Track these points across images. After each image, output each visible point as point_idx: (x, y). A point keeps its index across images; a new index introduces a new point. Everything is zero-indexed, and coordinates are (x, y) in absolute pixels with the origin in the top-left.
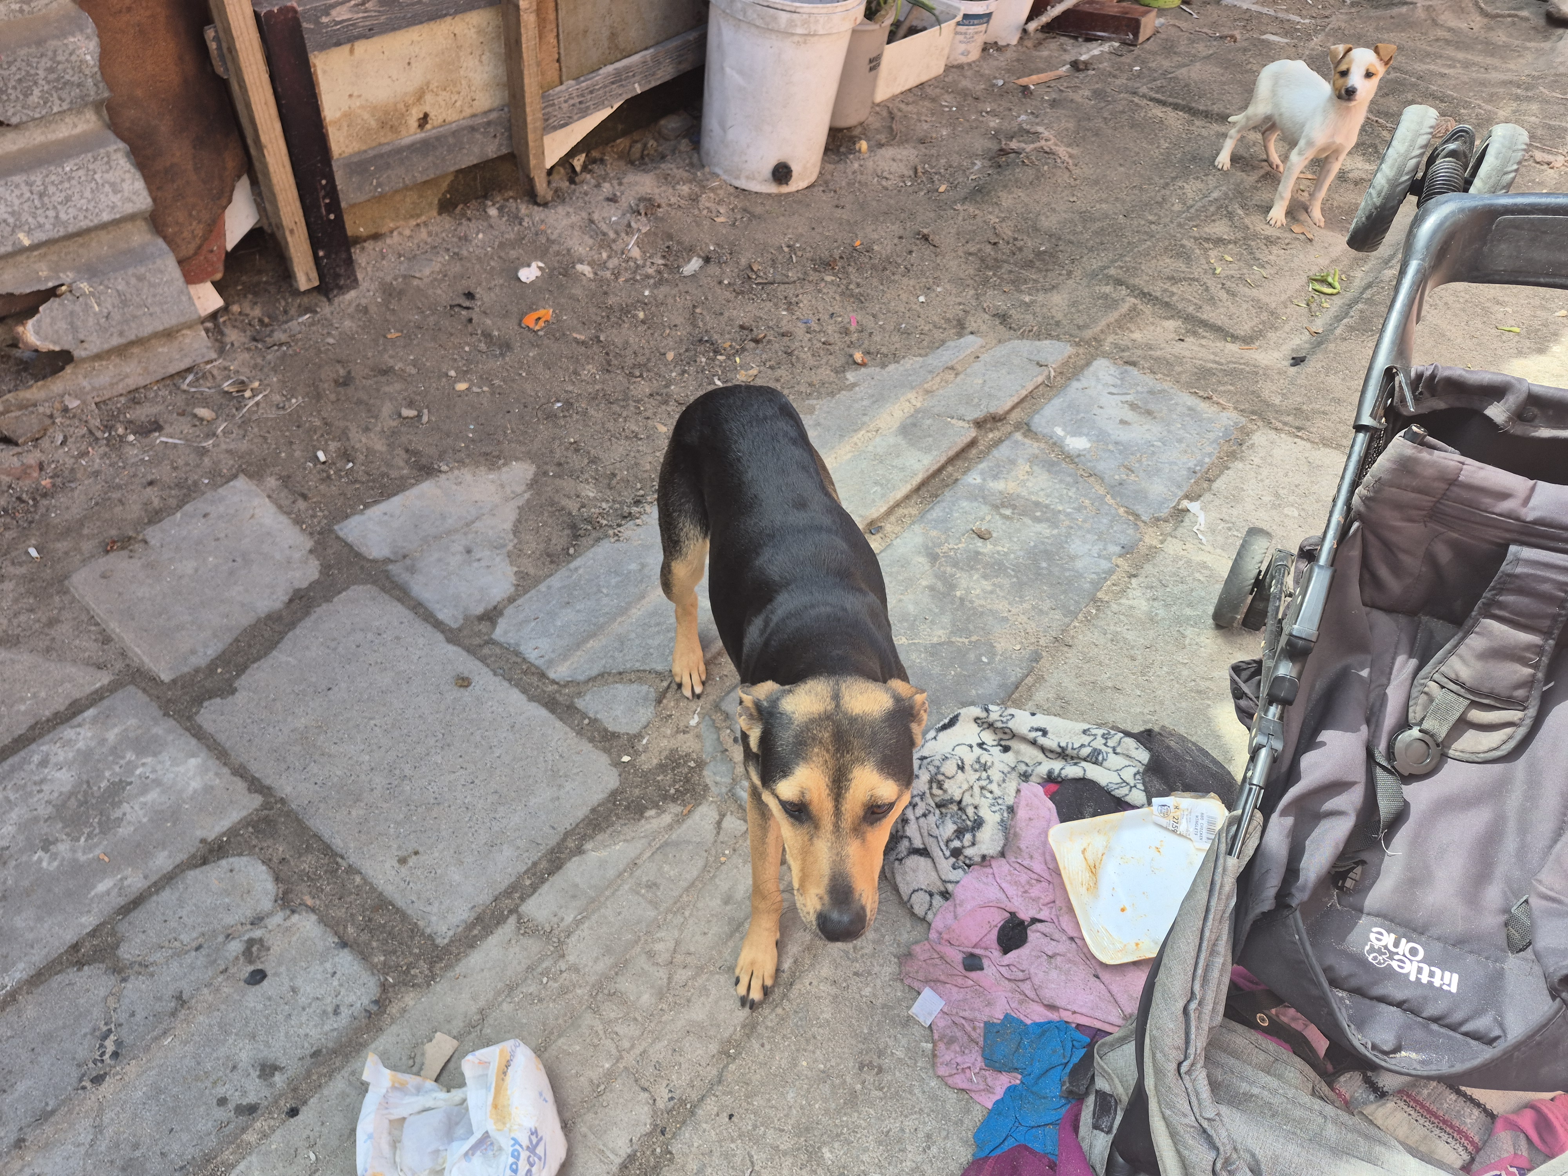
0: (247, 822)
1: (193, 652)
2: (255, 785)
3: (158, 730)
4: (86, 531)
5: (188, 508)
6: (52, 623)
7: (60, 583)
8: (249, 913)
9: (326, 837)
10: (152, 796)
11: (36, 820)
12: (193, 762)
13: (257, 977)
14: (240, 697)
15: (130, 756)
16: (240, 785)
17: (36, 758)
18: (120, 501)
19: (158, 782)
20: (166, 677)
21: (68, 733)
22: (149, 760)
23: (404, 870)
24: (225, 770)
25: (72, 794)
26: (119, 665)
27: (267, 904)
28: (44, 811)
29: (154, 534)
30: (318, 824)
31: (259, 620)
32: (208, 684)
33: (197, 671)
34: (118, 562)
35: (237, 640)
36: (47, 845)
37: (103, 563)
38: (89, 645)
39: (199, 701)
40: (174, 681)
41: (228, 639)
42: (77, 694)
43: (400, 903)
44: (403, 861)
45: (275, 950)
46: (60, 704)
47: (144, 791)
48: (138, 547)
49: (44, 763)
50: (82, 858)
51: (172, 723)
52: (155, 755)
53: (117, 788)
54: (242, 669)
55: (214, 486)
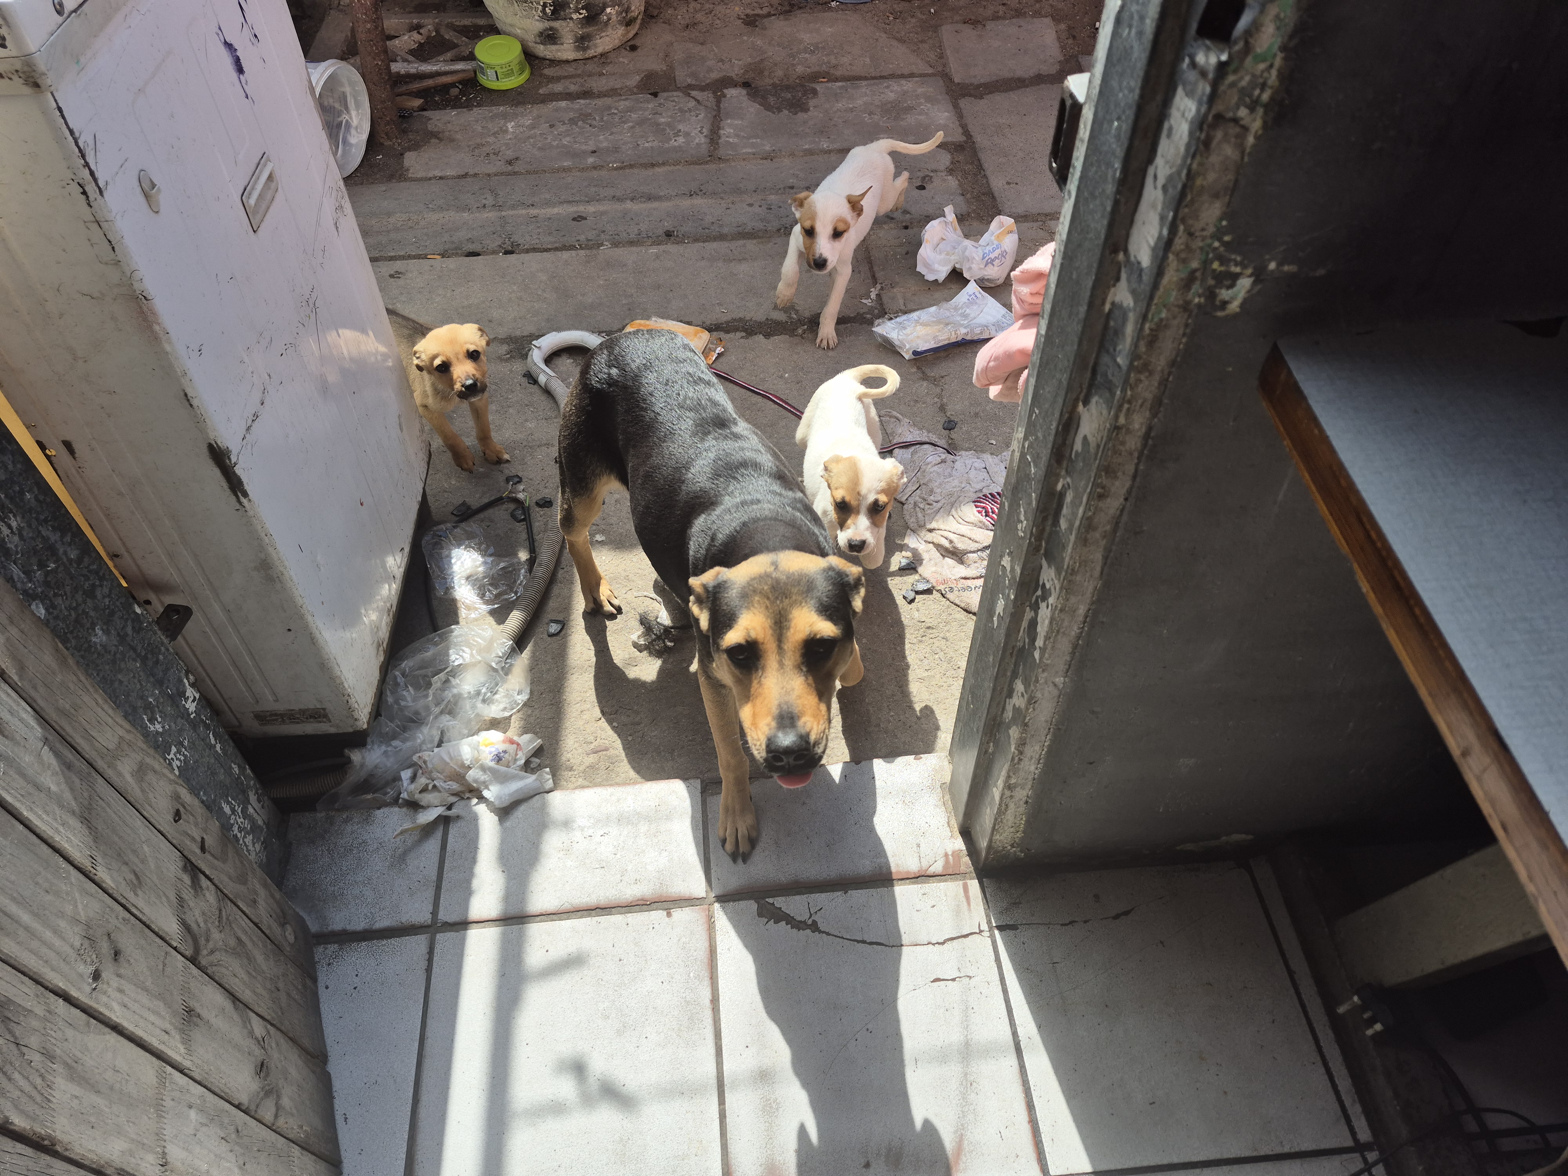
0: (953, 143)
1: (975, 77)
2: (967, 133)
3: (940, 97)
4: (961, 12)
5: (1014, 20)
6: (922, 42)
7: (936, 28)
8: (933, 168)
9: (982, 162)
10: (922, 117)
11: (872, 104)
12: (946, 114)
13: (922, 188)
14: (982, 102)
15: (922, 101)
16: (960, 130)
17: (885, 84)
18: (985, 6)
19: (927, 114)
20: (956, 80)
21: (903, 82)
22: (929, 105)
23: (1006, 187)
24: (957, 123)
25: (891, 102)
26: (940, 69)
27: (942, 168)
28: (877, 103)
29: (990, 25)
30: (982, 156)
31: (1012, 79)
32: (972, 92)
33: (971, 84)
34: (967, 30)
35: (997, 81)
36: (870, 114)
37: (960, 26)
38: (932, 56)
39: (964, 96)
40: (959, 84)
41: (994, 78)
42: (915, 71)
43: (996, 194)
44: (1008, 183)
45: (935, 184)
46: (906, 72)
47: (920, 114)
48: (980, 27)
49: (887, 87)
50: (881, 123)
51: (947, 97)
52: (932, 105)
53: (909, 109)
54: (991, 93)
55: (1033, 16)
